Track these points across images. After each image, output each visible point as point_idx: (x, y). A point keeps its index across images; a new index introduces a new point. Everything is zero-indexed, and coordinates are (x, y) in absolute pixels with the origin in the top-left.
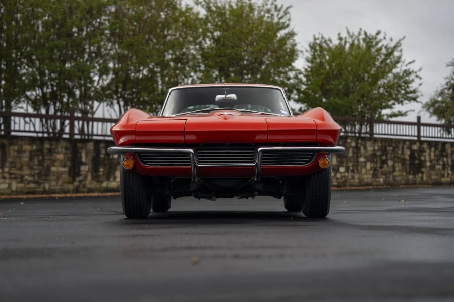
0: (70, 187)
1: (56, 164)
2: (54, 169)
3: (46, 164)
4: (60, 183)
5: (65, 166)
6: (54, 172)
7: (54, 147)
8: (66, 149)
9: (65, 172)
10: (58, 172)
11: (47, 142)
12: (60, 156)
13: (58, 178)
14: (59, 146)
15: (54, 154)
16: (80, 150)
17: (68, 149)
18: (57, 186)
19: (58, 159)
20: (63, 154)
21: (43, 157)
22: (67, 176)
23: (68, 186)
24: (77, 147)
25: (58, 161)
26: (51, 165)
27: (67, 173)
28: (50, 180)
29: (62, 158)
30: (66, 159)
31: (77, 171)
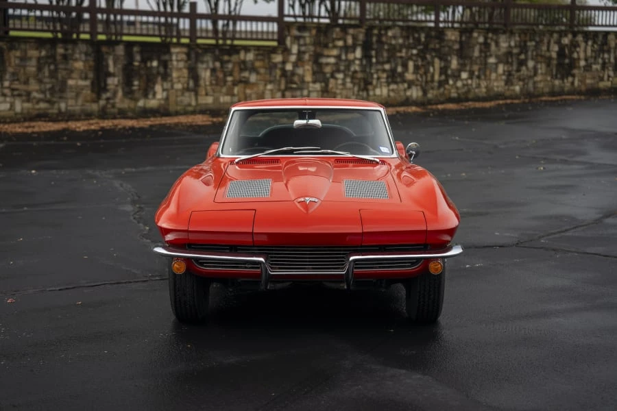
0: (95, 107)
1: (75, 75)
2: (71, 82)
3: (60, 76)
4: (80, 101)
5: (86, 78)
6: (71, 87)
7: (70, 52)
8: (86, 54)
9: (87, 86)
10: (77, 86)
11: (60, 45)
12: (79, 65)
13: (78, 95)
14: (77, 51)
15: (71, 62)
16: (106, 56)
17: (90, 55)
18: (76, 105)
19: (76, 69)
20: (83, 61)
21: (56, 65)
22: (89, 92)
23: (91, 106)
24: (102, 52)
25: (76, 72)
26: (67, 76)
27: (89, 88)
28: (66, 98)
29: (82, 68)
30: (87, 68)
31: (103, 84)
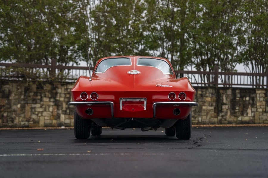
0: (216, 120)
1: (206, 104)
2: (204, 108)
3: (199, 104)
4: (208, 117)
5: (212, 106)
6: (204, 110)
7: (204, 93)
8: (212, 94)
9: (212, 109)
10: (207, 110)
11: (200, 90)
12: (209, 99)
13: (207, 114)
14: (208, 93)
15: (204, 98)
16: (222, 95)
17: (214, 94)
18: (207, 119)
19: (207, 101)
20: (210, 97)
21: (197, 99)
22: (213, 112)
23: (214, 119)
24: (220, 93)
25: (207, 102)
26: (202, 105)
27: (213, 110)
28: (202, 115)
29: (210, 100)
30: (212, 101)
31: (220, 109)
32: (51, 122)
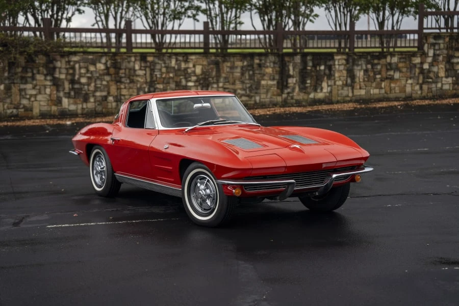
0: (279, 99)
1: (266, 78)
2: (263, 82)
3: (256, 78)
4: (269, 96)
5: (274, 79)
6: (263, 86)
7: (263, 61)
8: (274, 63)
9: (274, 85)
10: (267, 85)
11: (257, 57)
12: (269, 70)
13: (267, 92)
14: (268, 61)
15: (264, 68)
16: (287, 64)
17: (277, 63)
18: (267, 98)
19: (267, 73)
20: (271, 68)
21: (253, 71)
22: (275, 89)
23: (277, 98)
24: (285, 61)
25: (267, 75)
26: (260, 78)
27: (276, 86)
28: (260, 93)
29: (271, 72)
30: (275, 73)
31: (285, 83)
32: (49, 109)
